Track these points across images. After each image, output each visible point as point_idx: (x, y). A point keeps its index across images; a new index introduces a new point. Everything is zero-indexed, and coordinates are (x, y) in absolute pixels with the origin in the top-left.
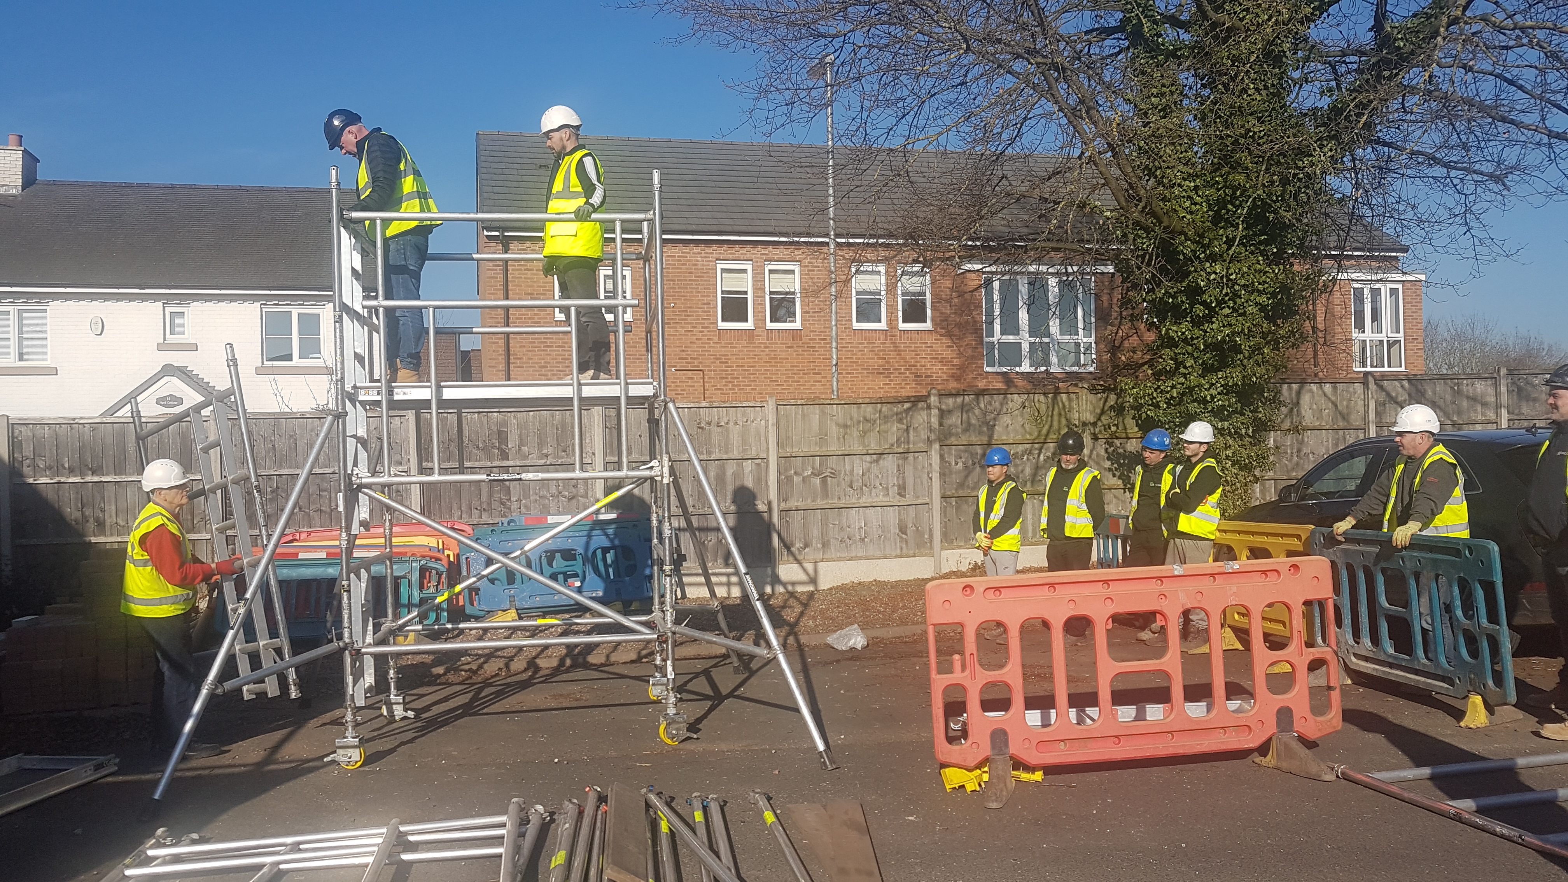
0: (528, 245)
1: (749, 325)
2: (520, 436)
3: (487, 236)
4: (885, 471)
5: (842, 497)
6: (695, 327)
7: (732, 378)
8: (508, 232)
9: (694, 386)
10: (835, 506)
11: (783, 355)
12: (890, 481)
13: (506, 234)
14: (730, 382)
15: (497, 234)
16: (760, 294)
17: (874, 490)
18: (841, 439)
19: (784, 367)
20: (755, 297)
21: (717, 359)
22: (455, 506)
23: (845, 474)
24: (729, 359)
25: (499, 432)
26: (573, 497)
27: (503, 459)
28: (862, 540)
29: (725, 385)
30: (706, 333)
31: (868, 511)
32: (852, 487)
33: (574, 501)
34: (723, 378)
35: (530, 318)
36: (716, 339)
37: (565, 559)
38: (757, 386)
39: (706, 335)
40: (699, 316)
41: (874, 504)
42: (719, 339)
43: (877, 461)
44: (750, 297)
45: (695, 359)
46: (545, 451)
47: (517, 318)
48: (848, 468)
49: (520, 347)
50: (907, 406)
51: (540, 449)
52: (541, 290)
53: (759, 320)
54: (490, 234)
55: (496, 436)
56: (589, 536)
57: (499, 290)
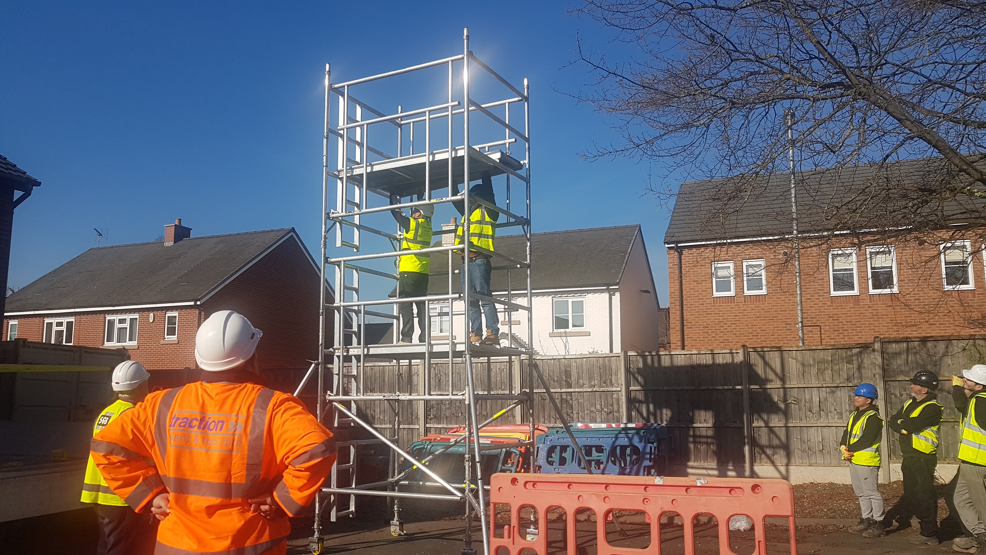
0: (694, 251)
1: (856, 292)
2: (578, 373)
3: (668, 247)
4: (838, 400)
5: (804, 419)
6: (813, 296)
7: (842, 330)
8: (680, 243)
9: (813, 337)
10: (797, 425)
11: (884, 312)
12: (843, 408)
13: (679, 245)
14: (841, 333)
15: (673, 245)
16: (863, 269)
17: (829, 414)
18: (801, 376)
19: (885, 321)
20: (859, 272)
21: (831, 317)
22: (541, 415)
23: (805, 401)
24: (840, 317)
25: (566, 371)
26: (610, 412)
27: (568, 388)
28: (821, 451)
29: (837, 336)
30: (821, 300)
31: (825, 430)
32: (811, 412)
33: (611, 415)
34: (836, 331)
35: (696, 297)
36: (829, 304)
37: (597, 451)
38: (863, 335)
39: (821, 301)
40: (816, 288)
41: (829, 425)
42: (832, 303)
43: (833, 392)
44: (855, 272)
45: (813, 318)
46: (593, 383)
47: (688, 297)
48: (807, 397)
49: (691, 315)
50: (855, 351)
51: (590, 382)
52: (703, 278)
53: (864, 288)
54: (669, 246)
55: (564, 374)
56: (616, 438)
57: (676, 280)
